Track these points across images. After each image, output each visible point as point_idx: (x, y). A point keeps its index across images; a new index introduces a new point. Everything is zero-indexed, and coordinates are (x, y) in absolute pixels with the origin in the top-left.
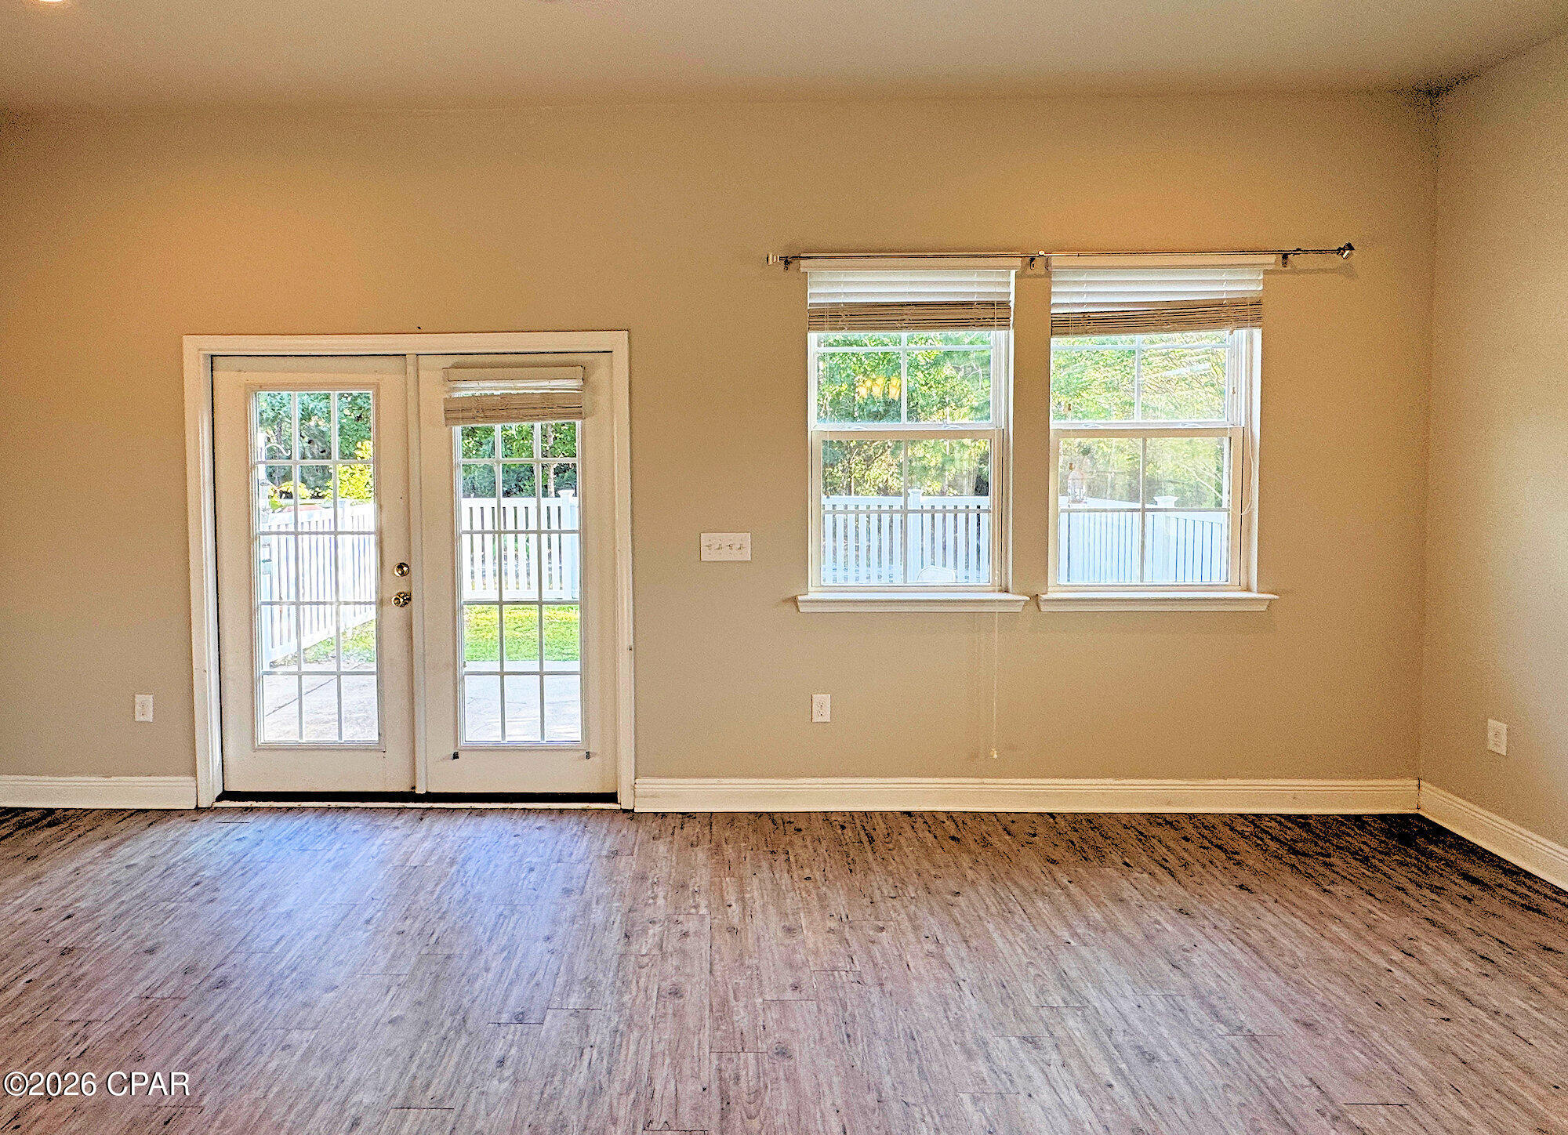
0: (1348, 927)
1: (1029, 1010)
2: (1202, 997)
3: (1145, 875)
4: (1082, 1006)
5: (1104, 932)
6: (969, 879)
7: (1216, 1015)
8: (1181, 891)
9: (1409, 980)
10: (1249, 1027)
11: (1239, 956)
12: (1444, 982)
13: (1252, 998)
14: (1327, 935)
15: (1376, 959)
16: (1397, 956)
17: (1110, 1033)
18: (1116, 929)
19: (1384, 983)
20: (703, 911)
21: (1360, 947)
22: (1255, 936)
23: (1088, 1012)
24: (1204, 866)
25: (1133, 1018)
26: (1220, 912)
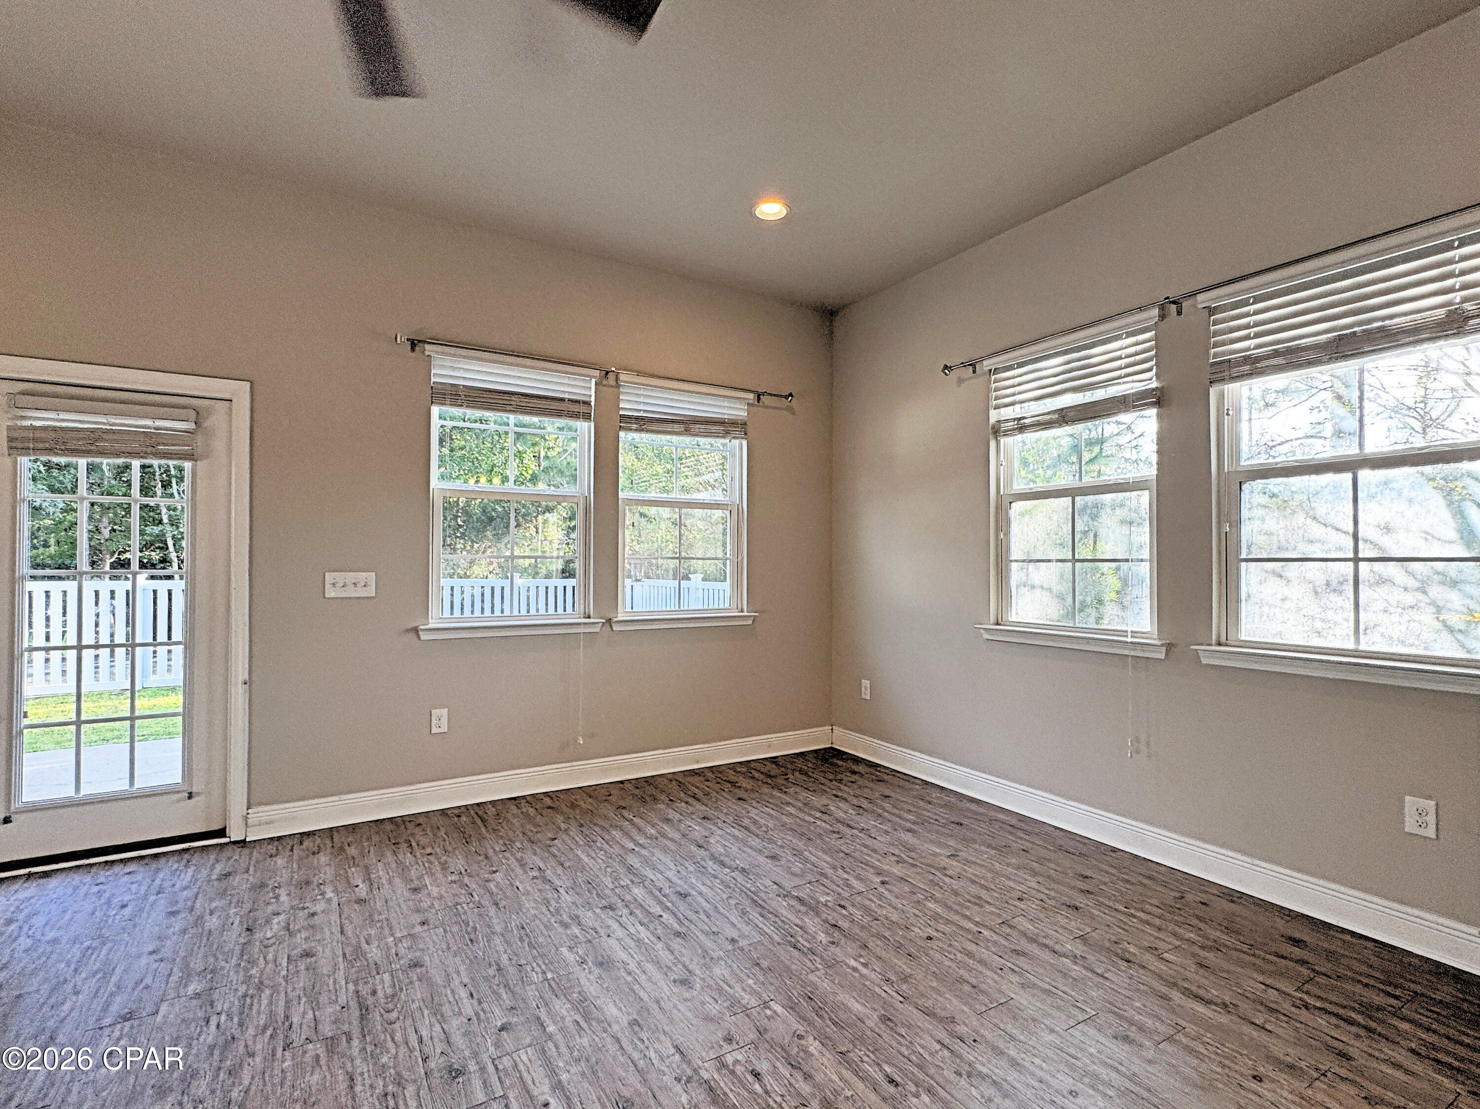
0: (794, 806)
1: (607, 892)
2: (715, 858)
3: (683, 804)
4: (642, 880)
5: (656, 838)
6: (563, 829)
7: (723, 864)
8: (704, 808)
9: (824, 824)
10: (742, 865)
11: (737, 833)
12: (840, 822)
13: (744, 852)
14: (784, 812)
15: (807, 818)
16: (818, 815)
17: (660, 890)
18: (664, 836)
19: (812, 828)
20: (330, 894)
21: (801, 815)
22: (746, 822)
23: (646, 883)
24: (717, 792)
25: (675, 880)
26: (726, 814)
